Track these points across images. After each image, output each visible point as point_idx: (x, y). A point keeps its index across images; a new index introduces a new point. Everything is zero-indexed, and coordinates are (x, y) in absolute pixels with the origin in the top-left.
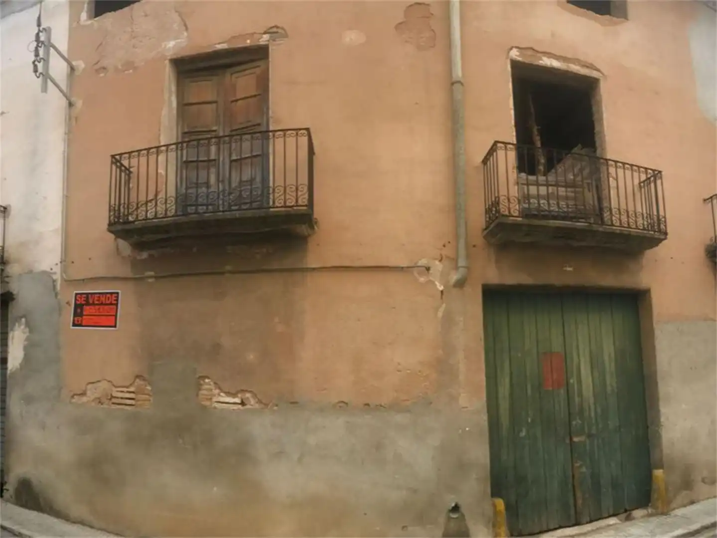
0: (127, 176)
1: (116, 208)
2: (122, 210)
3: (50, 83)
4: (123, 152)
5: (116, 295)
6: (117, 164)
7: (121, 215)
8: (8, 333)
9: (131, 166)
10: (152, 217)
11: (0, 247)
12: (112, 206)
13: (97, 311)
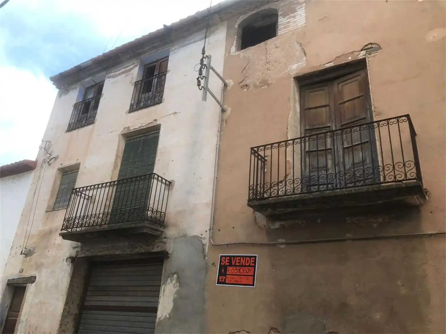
0: (262, 163)
1: (255, 188)
2: (259, 189)
3: (208, 95)
4: (260, 145)
5: (254, 258)
6: (255, 154)
7: (258, 193)
8: (160, 286)
9: (265, 156)
10: (283, 194)
11: (162, 212)
12: (251, 186)
13: (238, 271)
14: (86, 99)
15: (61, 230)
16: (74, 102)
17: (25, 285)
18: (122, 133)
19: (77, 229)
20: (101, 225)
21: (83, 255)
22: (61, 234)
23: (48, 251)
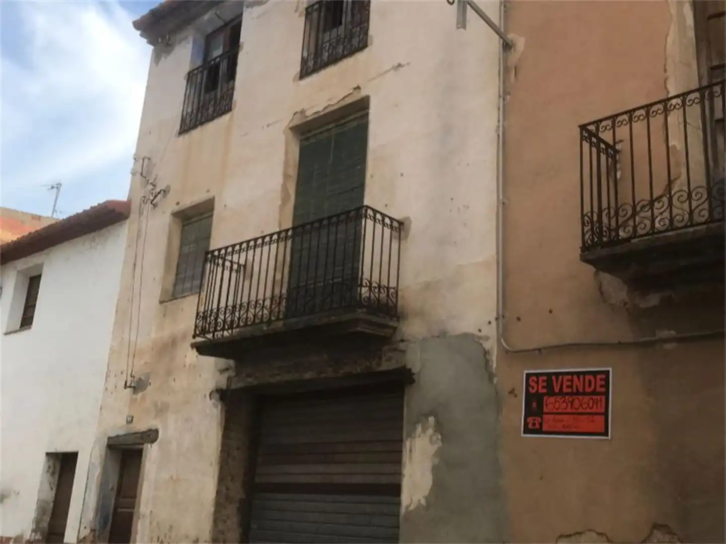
0: (610, 160)
1: (595, 218)
2: (605, 220)
3: (470, 12)
4: (600, 117)
5: (603, 376)
6: (591, 140)
7: (605, 229)
8: (402, 441)
9: (617, 140)
10: (664, 228)
11: (391, 288)
12: (586, 215)
13: (569, 405)
14: (209, 59)
15: (194, 337)
16: (186, 69)
17: (141, 447)
18: (291, 125)
19: (223, 333)
20: (269, 322)
21: (240, 385)
22: (194, 346)
23: (174, 380)
